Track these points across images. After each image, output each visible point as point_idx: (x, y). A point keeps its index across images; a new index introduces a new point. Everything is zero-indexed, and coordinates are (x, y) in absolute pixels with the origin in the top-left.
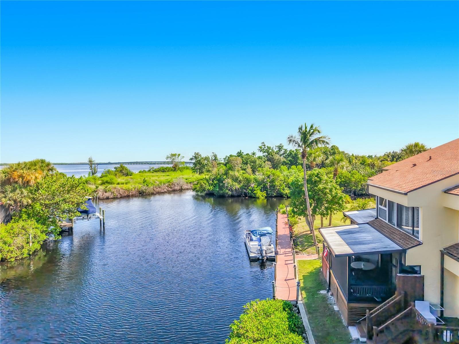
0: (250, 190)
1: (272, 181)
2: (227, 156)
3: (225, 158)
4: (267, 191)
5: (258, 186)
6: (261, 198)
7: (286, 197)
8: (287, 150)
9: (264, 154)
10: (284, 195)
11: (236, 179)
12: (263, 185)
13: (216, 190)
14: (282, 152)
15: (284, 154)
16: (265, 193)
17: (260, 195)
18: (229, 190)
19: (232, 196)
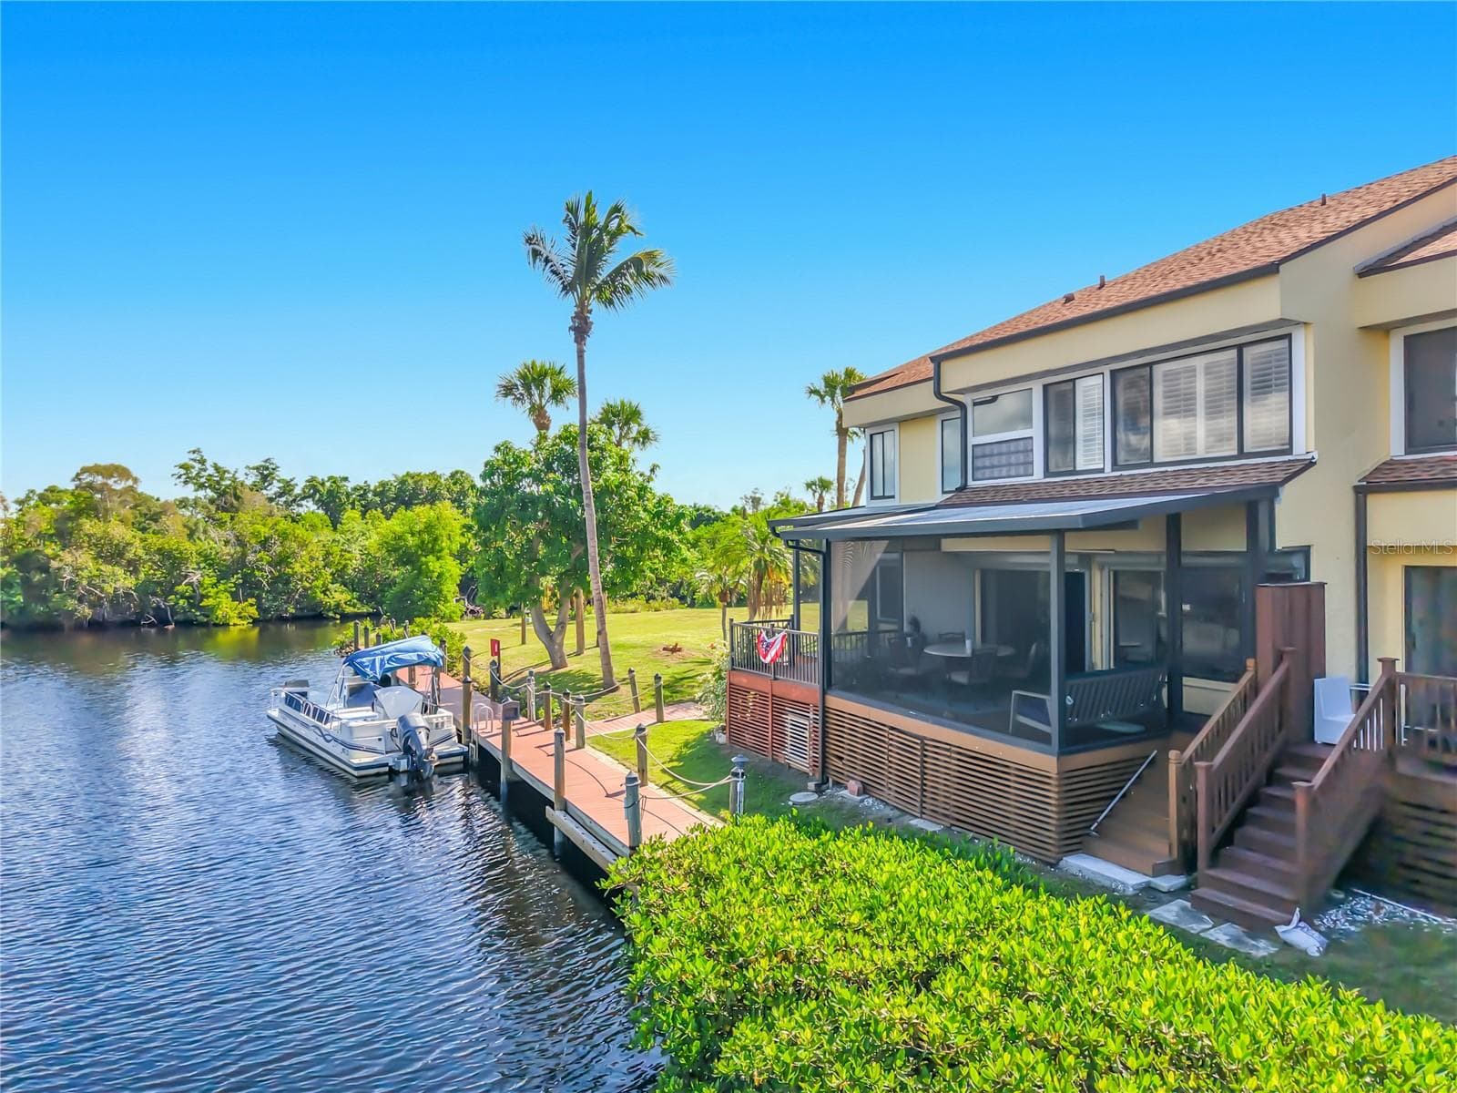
0: (183, 597)
1: (282, 560)
2: (32, 491)
3: (22, 496)
4: (259, 598)
5: (218, 582)
6: (235, 625)
7: (338, 616)
8: (292, 483)
9: (201, 494)
10: (329, 610)
11: (113, 553)
12: (239, 576)
13: (13, 602)
14: (274, 489)
15: (281, 495)
16: (252, 605)
17: (232, 614)
18: (80, 600)
19: (96, 626)
